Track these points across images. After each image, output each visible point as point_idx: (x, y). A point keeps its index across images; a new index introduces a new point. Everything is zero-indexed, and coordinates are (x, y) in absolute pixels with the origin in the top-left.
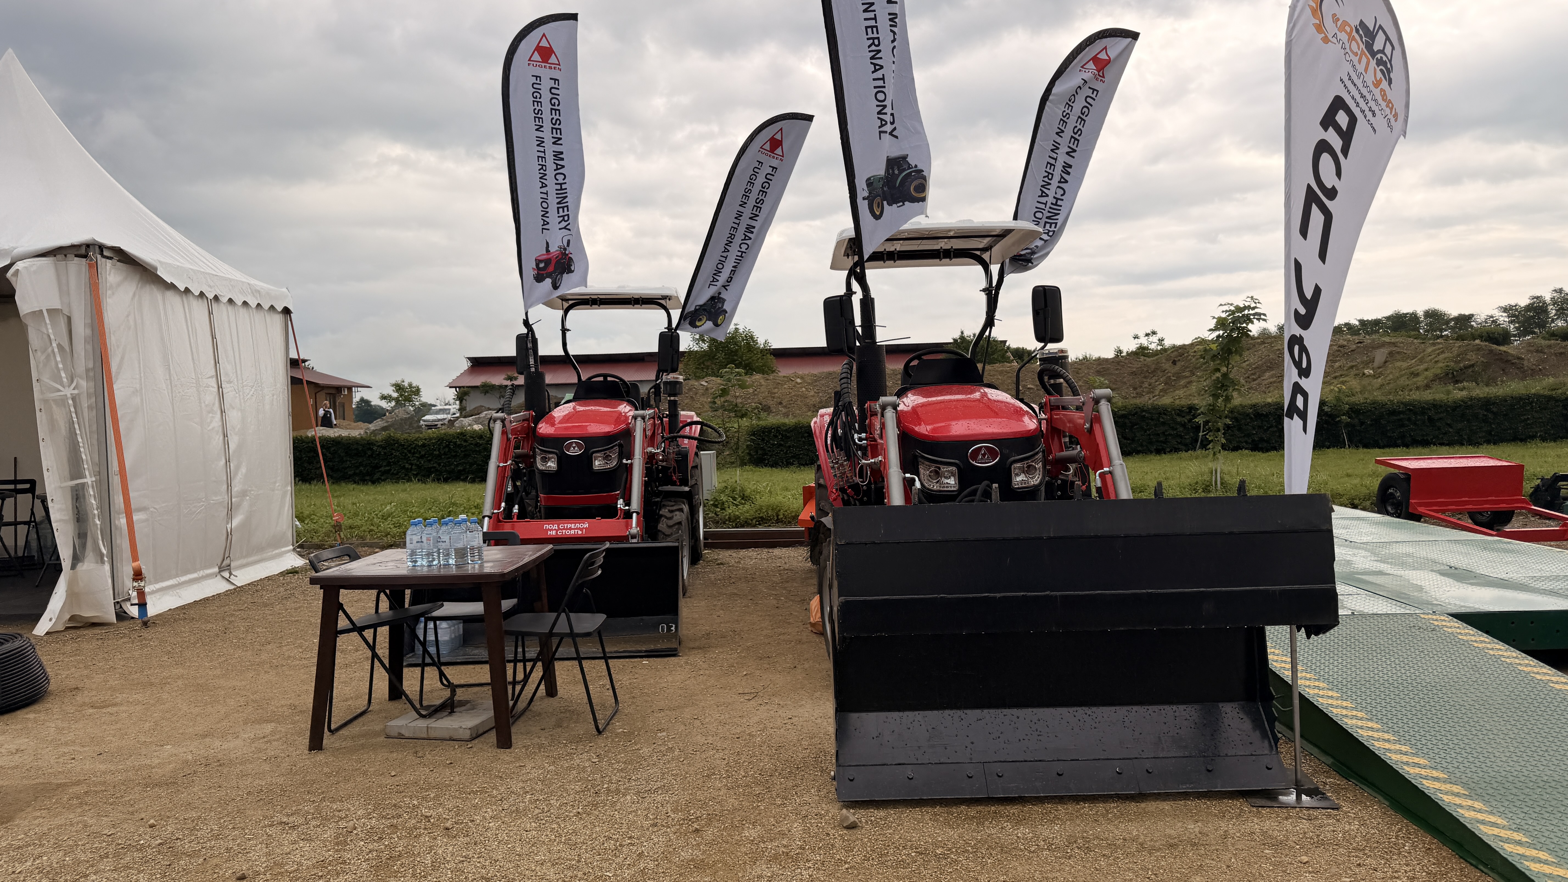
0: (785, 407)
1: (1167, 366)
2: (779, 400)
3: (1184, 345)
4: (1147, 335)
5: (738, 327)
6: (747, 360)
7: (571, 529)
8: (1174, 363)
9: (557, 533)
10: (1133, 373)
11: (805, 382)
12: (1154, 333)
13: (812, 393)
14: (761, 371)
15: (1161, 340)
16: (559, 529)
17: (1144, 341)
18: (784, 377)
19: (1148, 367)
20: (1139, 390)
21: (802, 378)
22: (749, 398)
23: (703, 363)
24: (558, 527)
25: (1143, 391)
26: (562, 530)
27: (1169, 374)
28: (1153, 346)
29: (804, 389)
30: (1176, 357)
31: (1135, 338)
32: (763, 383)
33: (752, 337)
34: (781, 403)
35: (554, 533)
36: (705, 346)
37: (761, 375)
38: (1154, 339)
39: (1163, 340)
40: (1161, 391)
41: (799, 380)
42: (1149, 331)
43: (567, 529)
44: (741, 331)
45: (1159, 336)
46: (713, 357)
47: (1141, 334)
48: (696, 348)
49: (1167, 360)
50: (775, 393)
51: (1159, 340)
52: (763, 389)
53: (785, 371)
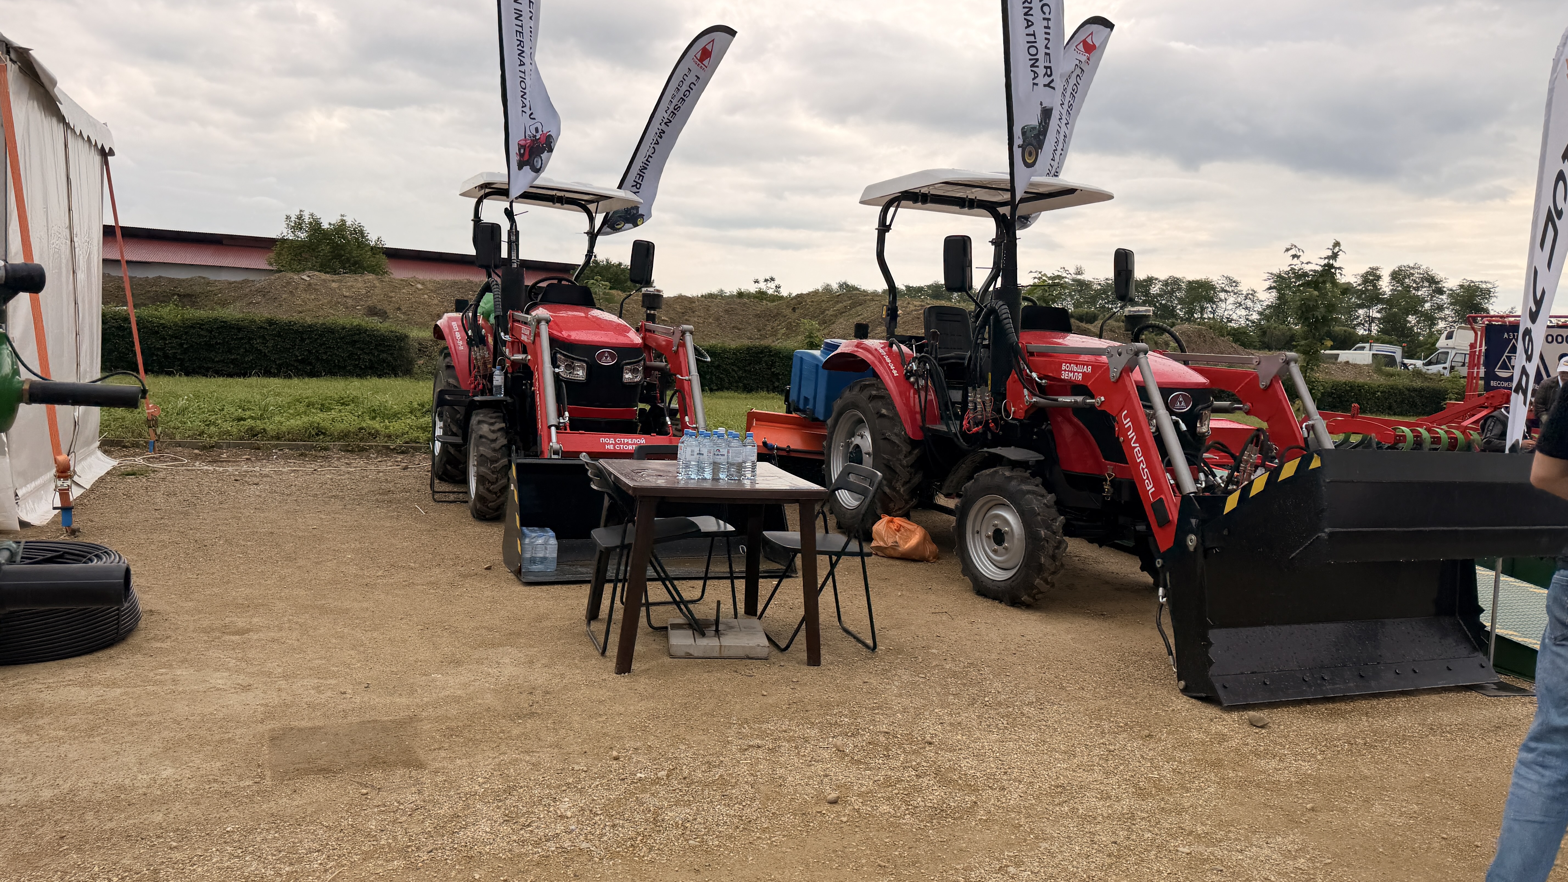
0: (404, 313)
1: (788, 312)
2: (397, 306)
3: (802, 294)
4: (766, 280)
5: (344, 218)
6: (357, 257)
7: (628, 444)
8: (794, 309)
9: (614, 447)
10: (758, 316)
11: (427, 288)
12: (772, 279)
13: (436, 302)
14: (373, 270)
15: (778, 287)
16: (616, 443)
17: (762, 286)
18: (402, 280)
19: (771, 311)
20: (763, 332)
21: (423, 284)
22: (361, 299)
23: (300, 254)
24: (615, 441)
25: (767, 334)
26: (619, 444)
27: (790, 320)
28: (770, 292)
29: (426, 296)
30: (796, 305)
31: (755, 282)
32: (378, 285)
33: (362, 232)
34: (399, 309)
35: (612, 447)
36: (302, 235)
37: (374, 276)
38: (772, 285)
39: (780, 287)
40: (783, 334)
41: (419, 286)
42: (768, 278)
43: (624, 444)
44: (348, 223)
45: (777, 283)
46: (314, 250)
47: (761, 280)
48: (291, 237)
49: (787, 306)
50: (392, 297)
51: (776, 287)
52: (377, 291)
53: (399, 273)
